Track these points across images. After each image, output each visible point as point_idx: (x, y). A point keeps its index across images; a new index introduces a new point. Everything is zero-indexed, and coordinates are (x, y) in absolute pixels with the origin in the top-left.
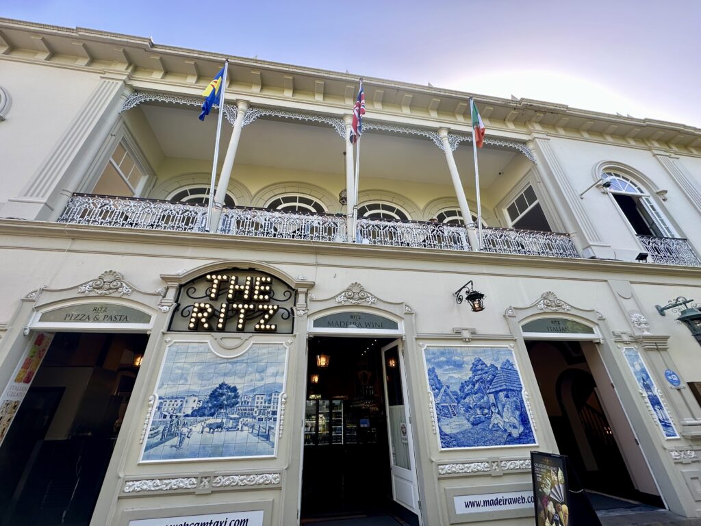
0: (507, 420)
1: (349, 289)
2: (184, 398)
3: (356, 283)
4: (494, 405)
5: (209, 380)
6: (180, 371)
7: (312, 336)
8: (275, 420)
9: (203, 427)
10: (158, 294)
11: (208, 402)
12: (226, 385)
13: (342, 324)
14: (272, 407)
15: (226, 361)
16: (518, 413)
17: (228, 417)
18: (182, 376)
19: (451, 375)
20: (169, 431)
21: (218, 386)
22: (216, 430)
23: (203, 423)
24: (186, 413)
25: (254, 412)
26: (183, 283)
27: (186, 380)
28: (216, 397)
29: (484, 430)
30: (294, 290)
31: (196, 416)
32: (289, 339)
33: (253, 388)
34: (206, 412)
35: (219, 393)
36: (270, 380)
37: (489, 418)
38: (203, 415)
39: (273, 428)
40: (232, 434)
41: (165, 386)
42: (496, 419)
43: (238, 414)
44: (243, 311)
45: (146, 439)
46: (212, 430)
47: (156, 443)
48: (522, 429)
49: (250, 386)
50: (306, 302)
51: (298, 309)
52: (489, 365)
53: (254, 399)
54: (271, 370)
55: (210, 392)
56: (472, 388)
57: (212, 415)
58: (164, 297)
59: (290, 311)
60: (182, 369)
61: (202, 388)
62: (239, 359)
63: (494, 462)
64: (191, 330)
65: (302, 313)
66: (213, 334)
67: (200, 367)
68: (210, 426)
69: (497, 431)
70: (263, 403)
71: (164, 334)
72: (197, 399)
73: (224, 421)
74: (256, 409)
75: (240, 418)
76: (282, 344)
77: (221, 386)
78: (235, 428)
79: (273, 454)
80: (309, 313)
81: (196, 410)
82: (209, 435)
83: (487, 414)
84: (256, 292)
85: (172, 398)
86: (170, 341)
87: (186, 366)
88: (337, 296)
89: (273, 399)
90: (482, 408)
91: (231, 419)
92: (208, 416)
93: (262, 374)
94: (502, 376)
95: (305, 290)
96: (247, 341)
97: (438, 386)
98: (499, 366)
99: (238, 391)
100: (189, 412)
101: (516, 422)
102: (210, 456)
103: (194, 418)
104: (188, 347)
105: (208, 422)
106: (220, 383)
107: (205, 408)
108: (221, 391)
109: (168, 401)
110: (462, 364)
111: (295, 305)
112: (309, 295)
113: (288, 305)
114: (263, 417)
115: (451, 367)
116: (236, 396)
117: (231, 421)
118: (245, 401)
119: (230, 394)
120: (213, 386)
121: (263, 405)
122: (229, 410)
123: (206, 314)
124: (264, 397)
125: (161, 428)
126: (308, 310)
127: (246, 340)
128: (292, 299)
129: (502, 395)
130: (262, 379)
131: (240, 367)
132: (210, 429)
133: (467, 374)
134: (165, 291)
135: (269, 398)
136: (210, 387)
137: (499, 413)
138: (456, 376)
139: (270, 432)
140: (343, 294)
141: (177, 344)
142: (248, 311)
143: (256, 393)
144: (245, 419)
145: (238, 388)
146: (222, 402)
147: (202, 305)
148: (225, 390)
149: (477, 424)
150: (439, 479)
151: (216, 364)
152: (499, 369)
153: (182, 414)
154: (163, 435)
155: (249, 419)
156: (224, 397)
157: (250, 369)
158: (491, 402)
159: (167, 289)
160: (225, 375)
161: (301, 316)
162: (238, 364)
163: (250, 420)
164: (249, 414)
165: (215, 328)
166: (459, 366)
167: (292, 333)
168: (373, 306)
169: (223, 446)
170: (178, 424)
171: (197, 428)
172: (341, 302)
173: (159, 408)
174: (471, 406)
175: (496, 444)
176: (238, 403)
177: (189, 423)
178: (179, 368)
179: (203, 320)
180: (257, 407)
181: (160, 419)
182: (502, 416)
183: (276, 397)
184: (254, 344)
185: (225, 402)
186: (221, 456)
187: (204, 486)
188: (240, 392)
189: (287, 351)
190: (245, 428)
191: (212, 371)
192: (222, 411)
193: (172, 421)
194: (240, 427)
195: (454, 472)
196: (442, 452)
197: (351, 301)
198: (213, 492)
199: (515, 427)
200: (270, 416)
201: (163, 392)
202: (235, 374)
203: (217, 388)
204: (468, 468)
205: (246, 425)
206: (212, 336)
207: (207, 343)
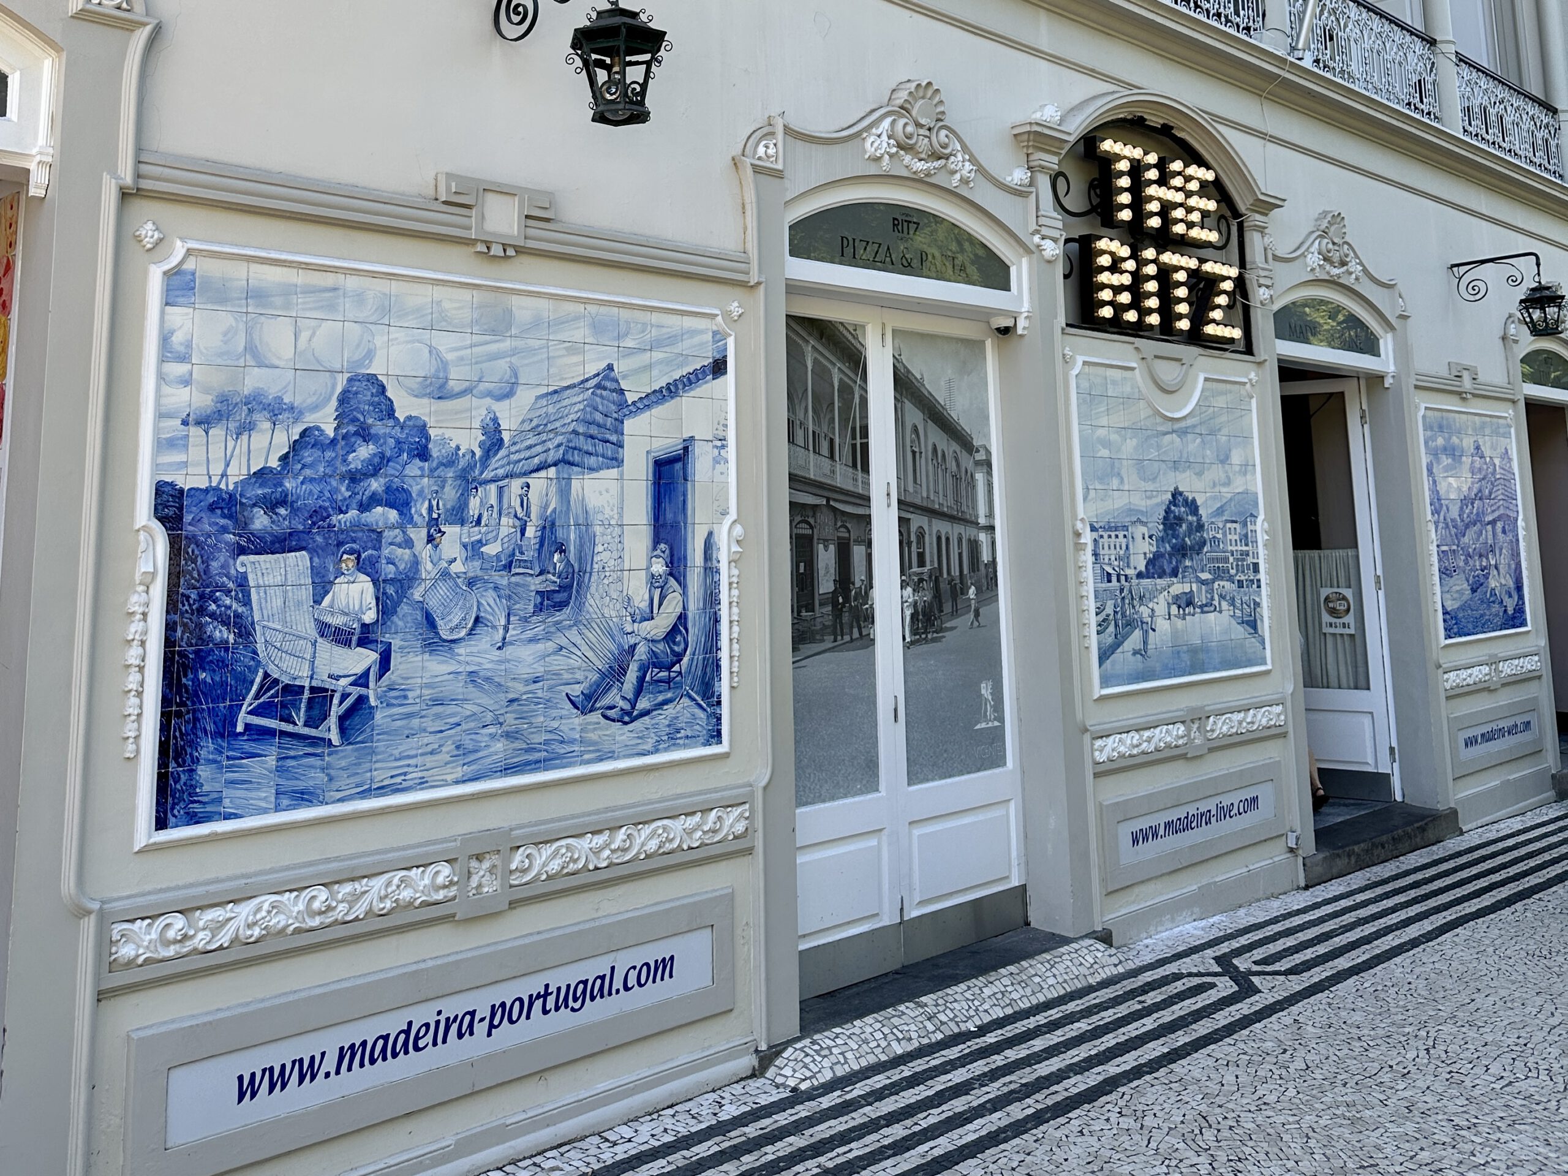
0: (1503, 582)
2: (1127, 530)
5: (1155, 479)
6: (1107, 453)
7: (1280, 365)
8: (1259, 585)
9: (1169, 605)
11: (1163, 540)
12: (1180, 494)
14: (1251, 554)
16: (1513, 566)
17: (1199, 580)
19: (1450, 480)
20: (1124, 615)
21: (1170, 496)
22: (1187, 610)
23: (1166, 594)
24: (1138, 569)
25: (1230, 567)
27: (1121, 479)
28: (1172, 526)
30: (1238, 216)
31: (1154, 577)
32: (1251, 372)
33: (1219, 504)
34: (1165, 566)
35: (1175, 517)
36: (1240, 484)
37: (1487, 577)
38: (1164, 574)
39: (1259, 605)
40: (1209, 621)
41: (1093, 494)
42: (1493, 579)
45: (1094, 637)
46: (1181, 611)
47: (1110, 646)
48: (1515, 598)
49: (1214, 498)
52: (1488, 460)
53: (1226, 535)
54: (1237, 457)
55: (1162, 513)
56: (1471, 512)
57: (1176, 573)
61: (1149, 502)
62: (1188, 422)
63: (1492, 664)
66: (1137, 342)
68: (1178, 602)
69: (1494, 602)
70: (1238, 542)
72: (1146, 531)
73: (1194, 587)
74: (1231, 560)
76: (1244, 384)
77: (1175, 497)
79: (1266, 664)
81: (1149, 562)
82: (1180, 623)
83: (1485, 568)
85: (1111, 529)
87: (1112, 436)
89: (1250, 535)
90: (1480, 556)
91: (1202, 583)
92: (1171, 576)
93: (1226, 466)
94: (1500, 486)
96: (1191, 370)
97: (1437, 505)
98: (1498, 464)
99: (1200, 511)
100: (1142, 567)
101: (1511, 584)
102: (1190, 674)
104: (1106, 378)
106: (1172, 489)
107: (1162, 556)
108: (1176, 511)
109: (1105, 536)
110: (1462, 456)
111: (1244, 265)
114: (1242, 577)
115: (1450, 461)
116: (1200, 525)
117: (1203, 589)
119: (1190, 518)
120: (1163, 497)
121: (1239, 547)
122: (1195, 561)
125: (1109, 610)
126: (1272, 285)
127: (1191, 366)
129: (1499, 527)
131: (1194, 447)
132: (1179, 608)
133: (1466, 481)
135: (1244, 531)
136: (1158, 500)
137: (1496, 566)
138: (1456, 483)
139: (1257, 614)
141: (1087, 368)
143: (1225, 516)
144: (1221, 584)
146: (1183, 541)
148: (1182, 509)
149: (1476, 590)
150: (1448, 698)
151: (1158, 433)
152: (1497, 469)
153: (1130, 572)
154: (1116, 625)
155: (1225, 584)
156: (1183, 528)
157: (1208, 452)
158: (1489, 542)
160: (1175, 466)
162: (1189, 437)
163: (1227, 586)
164: (1224, 571)
166: (1458, 459)
167: (1249, 350)
168: (1358, 288)
169: (1202, 649)
170: (1132, 598)
172: (1315, 268)
173: (1096, 555)
174: (1470, 550)
175: (1495, 630)
178: (1103, 443)
180: (1232, 553)
181: (1104, 585)
182: (1499, 573)
183: (1254, 528)
184: (1205, 379)
185: (1188, 541)
186: (1204, 672)
187: (1196, 738)
189: (1253, 402)
192: (1188, 563)
193: (1122, 590)
194: (1216, 600)
195: (1459, 686)
196: (1445, 646)
198: (1210, 751)
199: (1510, 595)
200: (1251, 575)
202: (1189, 464)
203: (1170, 502)
204: (1471, 676)
205: (1224, 597)
206: (1137, 348)
207: (1133, 369)
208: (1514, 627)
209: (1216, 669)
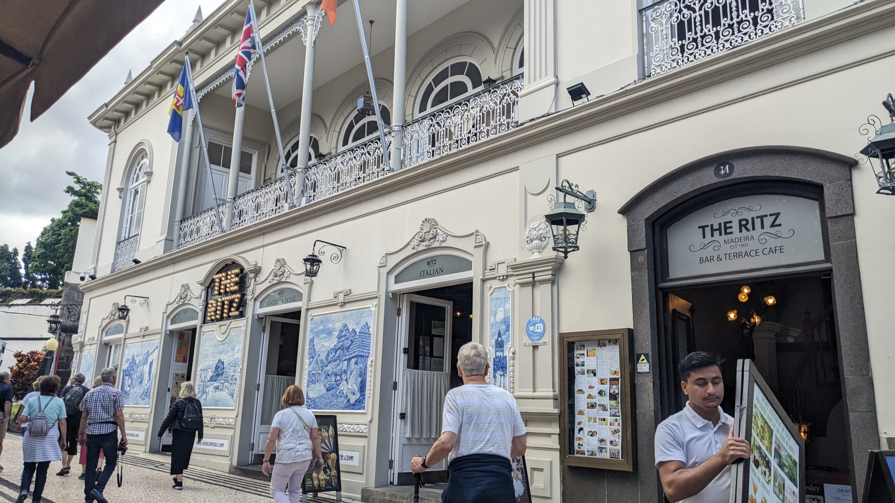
0: (350, 387)
8: (236, 384)
11: (214, 372)
13: (274, 302)
15: (221, 343)
19: (323, 343)
22: (217, 390)
27: (209, 358)
33: (229, 362)
40: (221, 393)
52: (351, 330)
54: (237, 348)
56: (334, 356)
61: (214, 363)
62: (225, 341)
67: (212, 348)
68: (215, 388)
70: (233, 372)
72: (211, 370)
73: (218, 384)
75: (224, 383)
78: (223, 389)
79: (233, 407)
81: (211, 377)
87: (208, 348)
105: (214, 385)
107: (214, 376)
110: (332, 332)
115: (325, 335)
116: (224, 368)
118: (226, 371)
126: (254, 294)
131: (226, 347)
137: (346, 380)
138: (326, 344)
139: (234, 393)
144: (226, 383)
145: (225, 362)
151: (218, 345)
153: (206, 380)
154: (201, 393)
156: (220, 369)
157: (229, 348)
160: (222, 353)
162: (225, 345)
168: (288, 280)
173: (200, 376)
176: (223, 372)
178: (206, 350)
182: (348, 383)
188: (225, 365)
189: (243, 332)
191: (216, 351)
192: (218, 378)
199: (354, 394)
200: (235, 381)
202: (225, 352)
205: (226, 387)
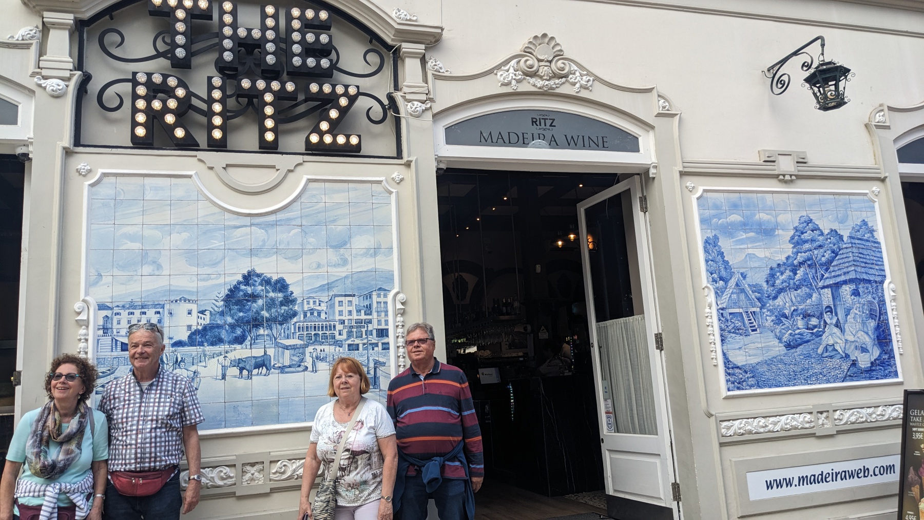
0: (851, 338)
1: (527, 51)
2: (163, 307)
3: (545, 35)
4: (829, 309)
5: (215, 264)
6: (137, 246)
7: (443, 166)
8: (386, 347)
9: (224, 368)
10: (22, 46)
11: (222, 314)
12: (258, 275)
13: (514, 138)
14: (375, 322)
15: (247, 220)
16: (872, 324)
17: (277, 345)
18: (144, 257)
19: (750, 251)
21: (241, 279)
22: (255, 371)
23: (221, 358)
24: (176, 339)
25: (337, 333)
26: (87, 15)
27: (159, 267)
28: (238, 303)
29: (808, 356)
30: (389, 47)
31: (201, 344)
32: (396, 171)
33: (326, 282)
34: (224, 335)
35: (246, 295)
36: (363, 265)
37: (819, 335)
38: (219, 341)
39: (384, 364)
40: (293, 379)
41: (106, 279)
42: (831, 337)
43: (300, 338)
44: (268, 98)
46: (245, 372)
48: (876, 353)
49: (318, 277)
50: (425, 80)
51: (408, 97)
52: (826, 232)
53: (332, 306)
54: (361, 242)
55: (224, 292)
56: (790, 278)
57: (240, 340)
58: (42, 52)
59: (386, 102)
60: (141, 239)
61: (201, 284)
62: (280, 216)
63: (821, 413)
64: (138, 143)
65: (420, 107)
66: (200, 154)
67: (185, 235)
68: (240, 365)
69: (831, 357)
70: (354, 313)
71: (68, 153)
72: (194, 308)
73: (271, 352)
74: (339, 327)
75: (307, 346)
76: (379, 182)
77: (248, 278)
78: (298, 365)
80: (437, 108)
81: (196, 332)
82: (241, 383)
83: (815, 327)
84: (297, 48)
85: (135, 307)
86: (90, 171)
87: (147, 232)
88: (498, 67)
89: (375, 305)
90: (806, 316)
91: (286, 348)
92: (230, 343)
93: (342, 251)
94: (849, 254)
95: (419, 48)
96: (291, 175)
97: (723, 273)
98: (846, 234)
99: (291, 289)
100: (184, 336)
101: (867, 340)
102: (252, 424)
103: (199, 349)
104: (143, 186)
105: (232, 356)
106: (245, 272)
107: (219, 327)
108: (249, 290)
109: (124, 313)
110: (773, 230)
111: (397, 87)
112: (430, 65)
113: (381, 86)
114: (357, 341)
115: (752, 234)
116: (289, 300)
117: (287, 352)
118: (312, 311)
119: (272, 294)
120: (228, 279)
121: (355, 316)
122: (276, 329)
123: (172, 104)
124: (355, 300)
126: (432, 100)
127: (290, 171)
128: (388, 71)
129: (846, 290)
130: (345, 262)
131: (288, 236)
132: (241, 369)
133: (782, 250)
134: (39, 35)
135: (367, 303)
136: (221, 280)
137: (837, 325)
138: (761, 253)
139: (379, 373)
140: (514, 62)
141: (112, 179)
142: (281, 96)
143: (335, 291)
144: (319, 348)
145: (288, 282)
146: (258, 313)
147: (157, 79)
148: (260, 288)
149: (796, 347)
150: (722, 445)
151: (225, 228)
152: (845, 239)
155: (327, 348)
156: (260, 302)
157: (312, 240)
158: (825, 304)
159: (45, 28)
160: (252, 252)
161: (418, 117)
162: (279, 228)
163: (329, 349)
164: (325, 337)
165: (202, 139)
166: (766, 232)
167: (399, 155)
168: (584, 94)
169: (278, 404)
171: (210, 368)
172: (509, 84)
173: (105, 330)
174: (787, 312)
175: (828, 381)
176: (295, 314)
177: (188, 360)
178: (132, 238)
179: (170, 119)
180: (343, 322)
181: (115, 354)
182: (842, 331)
183: (382, 299)
184: (310, 181)
185: (265, 314)
186: (278, 422)
187: (252, 479)
188: (296, 290)
189: (393, 196)
190: (321, 365)
191: (217, 243)
192: (261, 331)
194: (308, 362)
195: (750, 432)
196: (727, 398)
197: (532, 80)
198: (274, 490)
199: (864, 350)
200: (374, 339)
201: (103, 293)
202: (276, 251)
203: (239, 283)
204: (775, 424)
205: (323, 360)
206: (200, 160)
207: (190, 177)
208: (870, 378)
209: (297, 420)
